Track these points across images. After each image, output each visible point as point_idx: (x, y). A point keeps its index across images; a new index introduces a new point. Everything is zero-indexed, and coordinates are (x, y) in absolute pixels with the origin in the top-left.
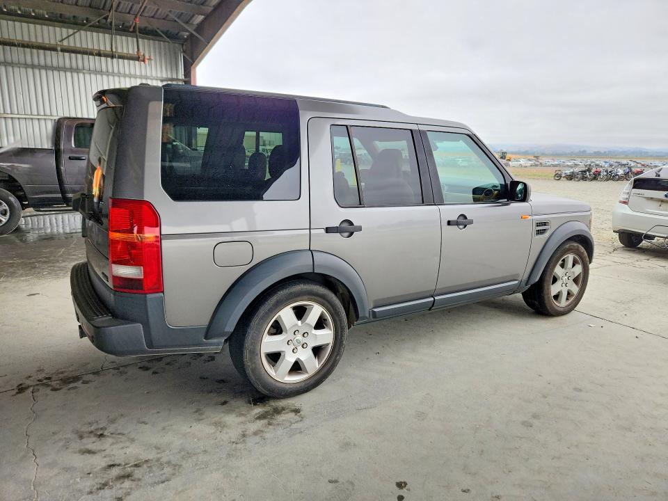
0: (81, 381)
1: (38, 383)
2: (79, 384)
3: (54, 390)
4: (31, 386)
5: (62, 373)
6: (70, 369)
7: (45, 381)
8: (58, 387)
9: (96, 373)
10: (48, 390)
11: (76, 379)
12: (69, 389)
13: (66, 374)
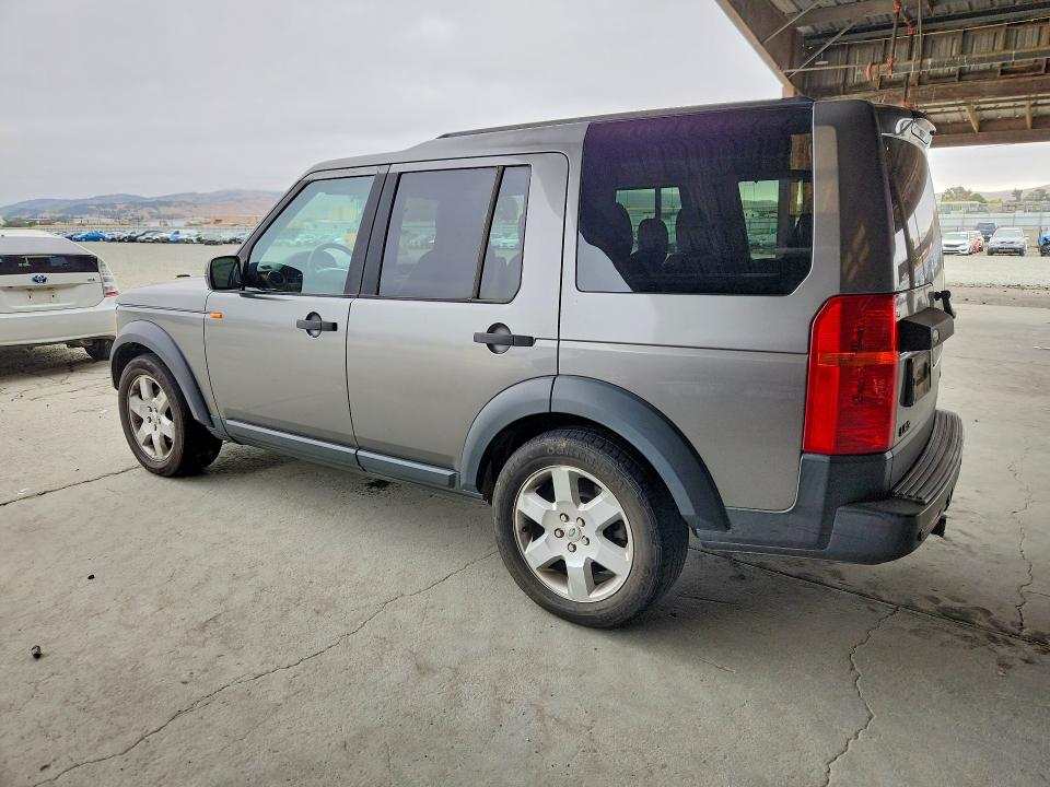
0: (941, 605)
1: (1011, 640)
2: (946, 602)
3: (987, 613)
4: (1024, 639)
5: (965, 638)
6: (948, 637)
7: (999, 636)
8: (980, 615)
9: (910, 606)
10: (996, 615)
11: (947, 614)
12: (964, 601)
13: (959, 631)
